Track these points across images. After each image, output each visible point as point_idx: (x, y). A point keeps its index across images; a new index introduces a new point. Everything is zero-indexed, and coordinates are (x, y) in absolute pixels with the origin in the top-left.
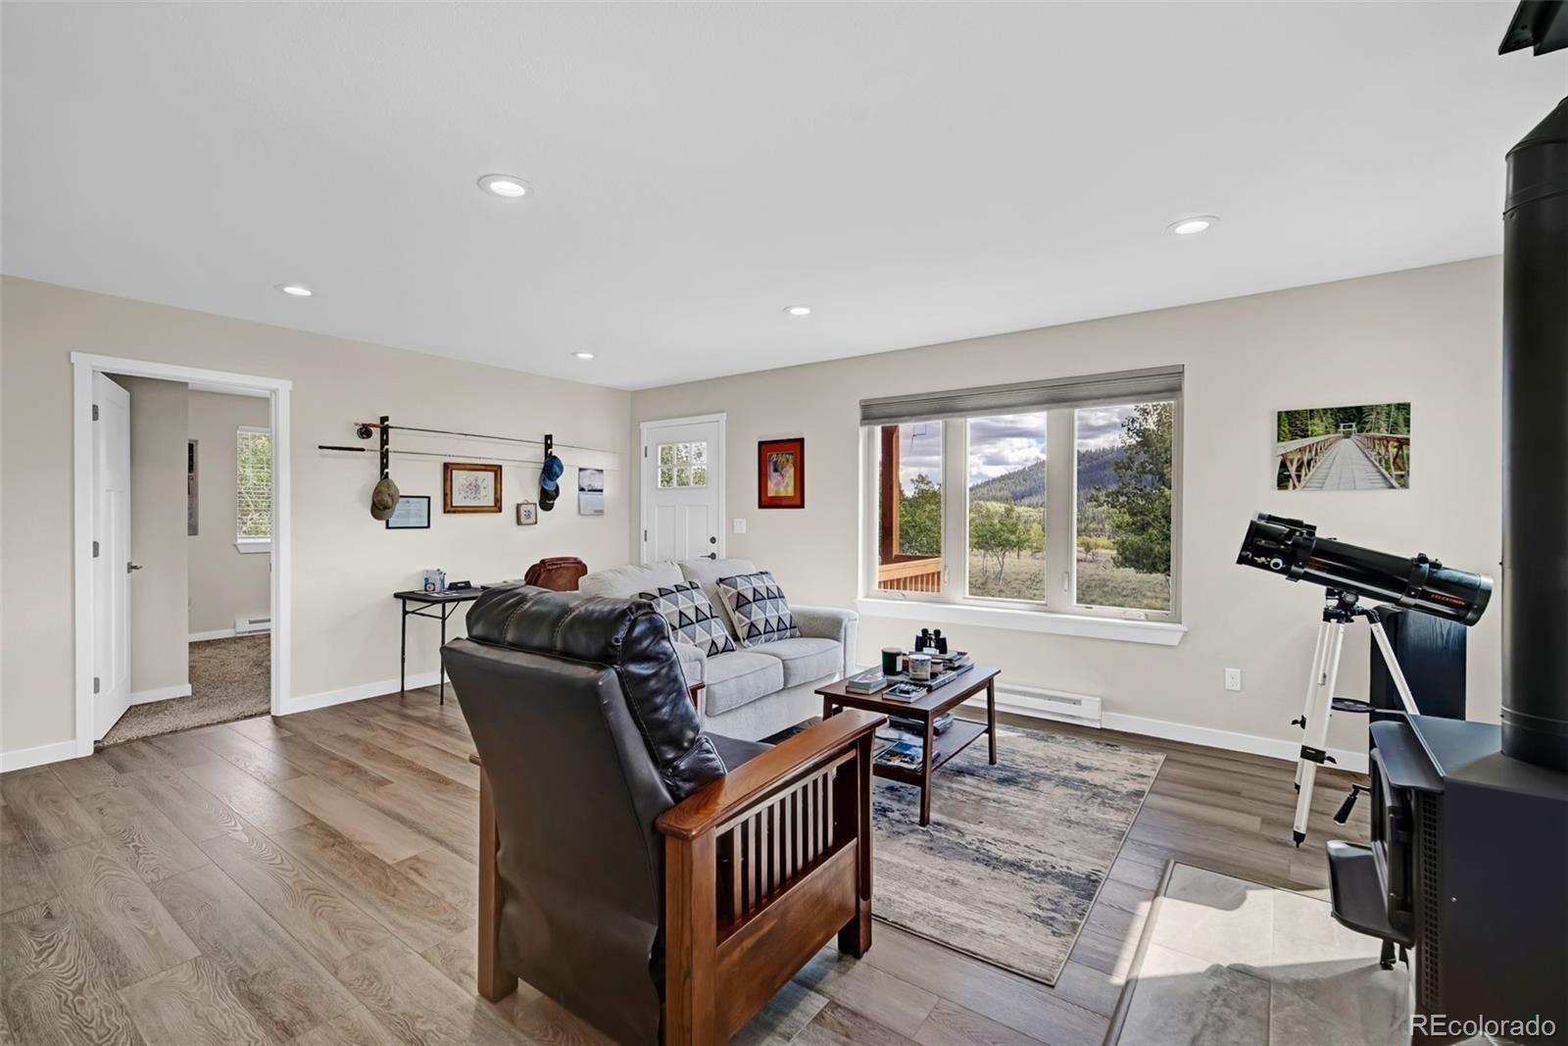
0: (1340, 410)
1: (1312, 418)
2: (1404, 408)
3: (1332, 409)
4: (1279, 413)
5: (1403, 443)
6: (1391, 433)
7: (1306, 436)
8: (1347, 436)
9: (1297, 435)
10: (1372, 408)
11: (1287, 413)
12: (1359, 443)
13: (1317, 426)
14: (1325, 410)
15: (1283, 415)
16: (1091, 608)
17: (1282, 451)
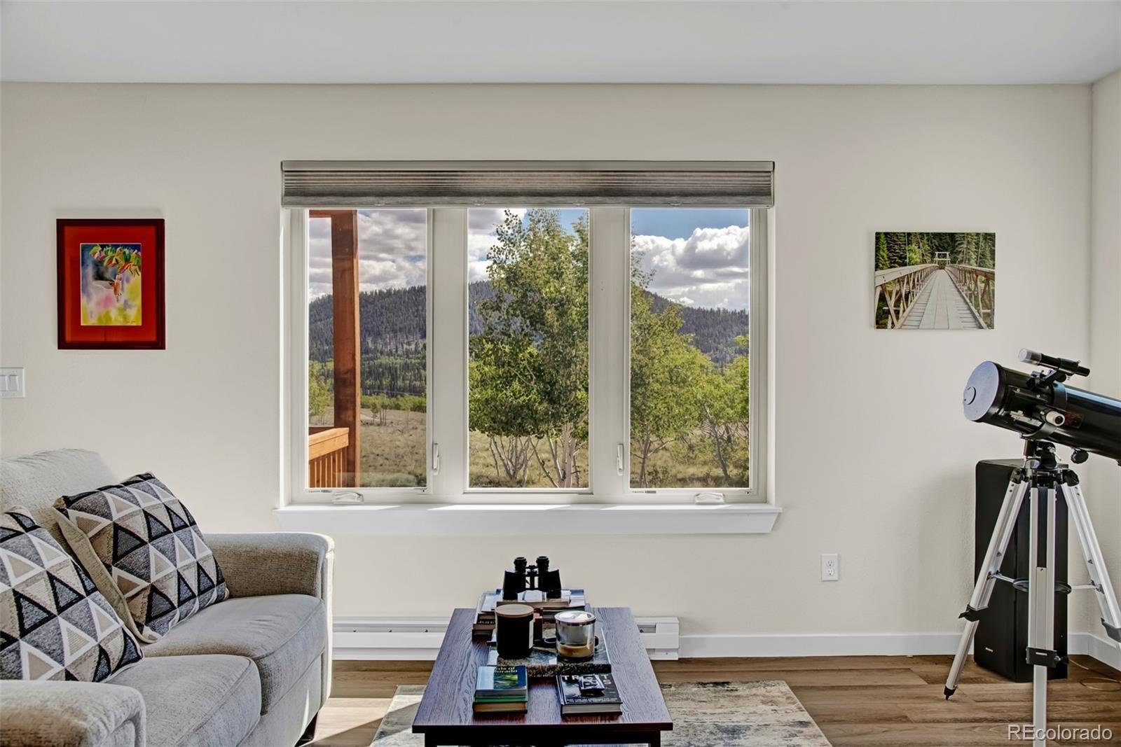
0: (936, 235)
1: (910, 243)
2: (990, 238)
3: (928, 234)
4: (878, 234)
5: (990, 277)
6: (980, 266)
7: (904, 264)
8: (942, 266)
9: (895, 262)
10: (964, 236)
11: (886, 234)
12: (952, 276)
13: (915, 253)
14: (923, 234)
15: (883, 236)
16: (654, 492)
17: (880, 281)
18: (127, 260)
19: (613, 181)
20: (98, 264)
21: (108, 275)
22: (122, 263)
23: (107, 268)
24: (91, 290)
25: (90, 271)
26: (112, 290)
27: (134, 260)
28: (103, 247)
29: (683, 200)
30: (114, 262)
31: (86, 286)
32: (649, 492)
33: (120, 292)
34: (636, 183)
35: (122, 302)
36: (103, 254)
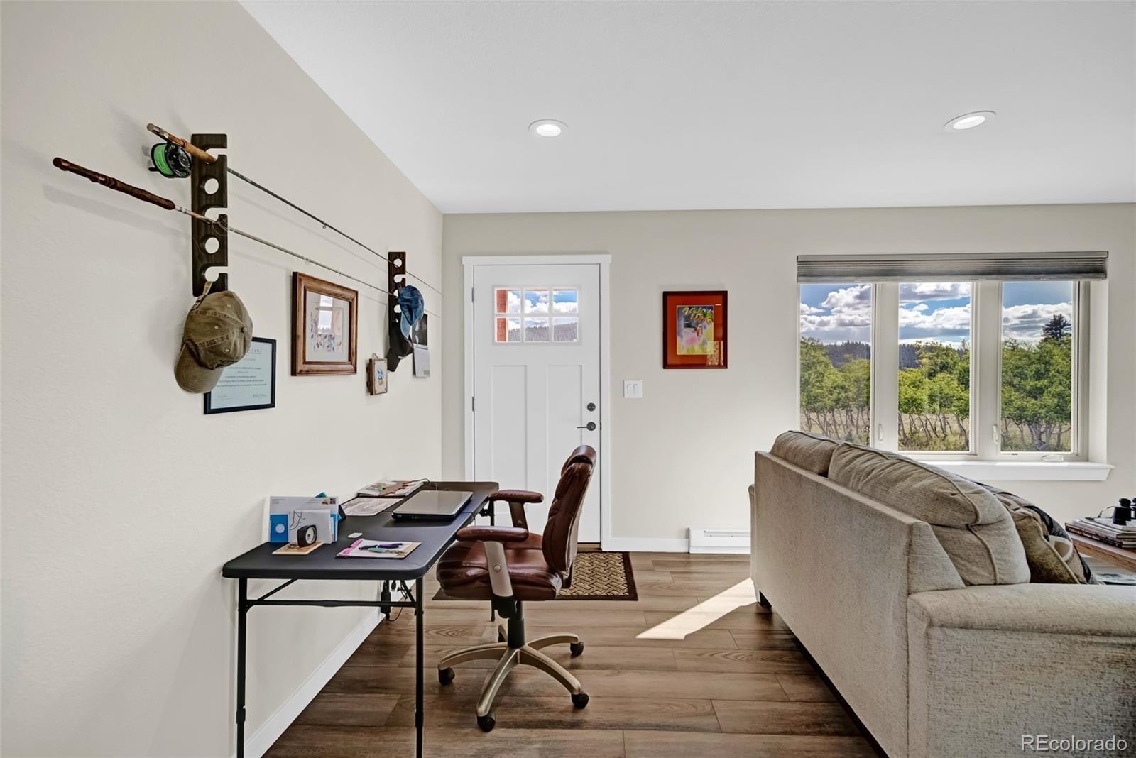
16: (1017, 454)
18: (705, 315)
19: (1002, 265)
20: (687, 318)
21: (693, 325)
22: (702, 317)
23: (693, 320)
24: (683, 333)
25: (682, 322)
26: (696, 334)
27: (709, 316)
28: (690, 308)
29: (1048, 276)
30: (697, 316)
31: (680, 331)
32: (1013, 454)
33: (700, 334)
34: (1018, 266)
35: (701, 340)
36: (690, 312)
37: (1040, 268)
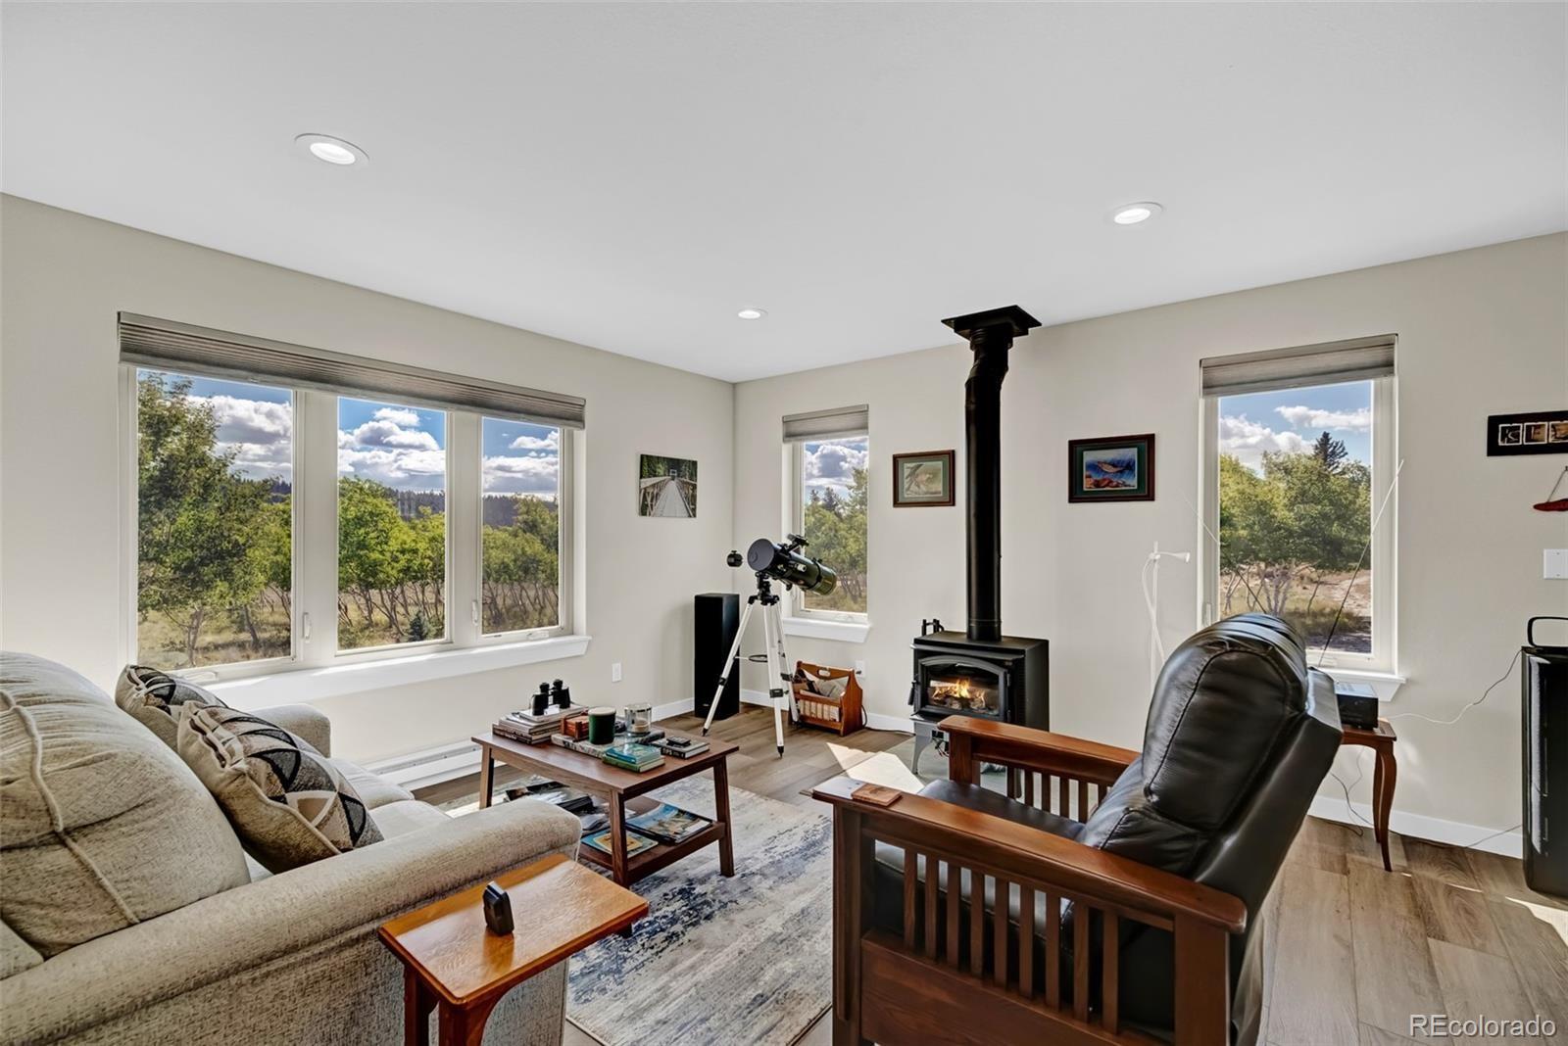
0: (670, 460)
1: (658, 463)
2: (695, 464)
3: (666, 458)
4: (642, 456)
5: (694, 487)
6: (690, 480)
7: (655, 476)
8: (673, 479)
9: (650, 475)
10: (684, 461)
11: (647, 456)
12: (677, 485)
13: (661, 469)
14: (664, 458)
15: (645, 460)
16: (500, 636)
17: (643, 486)
19: (477, 393)
32: (497, 636)
34: (495, 399)
37: (520, 406)
